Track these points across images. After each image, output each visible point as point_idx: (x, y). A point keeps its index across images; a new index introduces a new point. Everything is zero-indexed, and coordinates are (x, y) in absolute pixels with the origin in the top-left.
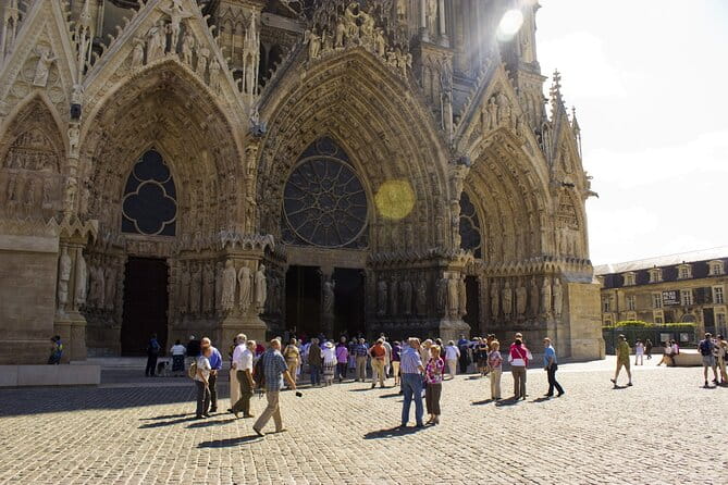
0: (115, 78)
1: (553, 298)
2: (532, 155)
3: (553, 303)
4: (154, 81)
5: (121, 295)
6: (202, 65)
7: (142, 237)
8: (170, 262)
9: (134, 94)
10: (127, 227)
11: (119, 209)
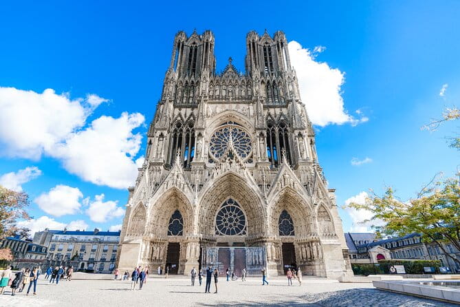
0: (160, 193)
1: (318, 251)
2: (303, 194)
3: (318, 254)
4: (170, 193)
5: (166, 254)
6: (182, 187)
7: (173, 236)
8: (180, 244)
9: (165, 197)
10: (169, 234)
11: (167, 229)
